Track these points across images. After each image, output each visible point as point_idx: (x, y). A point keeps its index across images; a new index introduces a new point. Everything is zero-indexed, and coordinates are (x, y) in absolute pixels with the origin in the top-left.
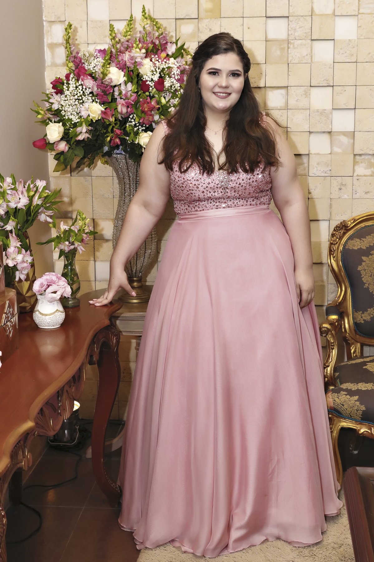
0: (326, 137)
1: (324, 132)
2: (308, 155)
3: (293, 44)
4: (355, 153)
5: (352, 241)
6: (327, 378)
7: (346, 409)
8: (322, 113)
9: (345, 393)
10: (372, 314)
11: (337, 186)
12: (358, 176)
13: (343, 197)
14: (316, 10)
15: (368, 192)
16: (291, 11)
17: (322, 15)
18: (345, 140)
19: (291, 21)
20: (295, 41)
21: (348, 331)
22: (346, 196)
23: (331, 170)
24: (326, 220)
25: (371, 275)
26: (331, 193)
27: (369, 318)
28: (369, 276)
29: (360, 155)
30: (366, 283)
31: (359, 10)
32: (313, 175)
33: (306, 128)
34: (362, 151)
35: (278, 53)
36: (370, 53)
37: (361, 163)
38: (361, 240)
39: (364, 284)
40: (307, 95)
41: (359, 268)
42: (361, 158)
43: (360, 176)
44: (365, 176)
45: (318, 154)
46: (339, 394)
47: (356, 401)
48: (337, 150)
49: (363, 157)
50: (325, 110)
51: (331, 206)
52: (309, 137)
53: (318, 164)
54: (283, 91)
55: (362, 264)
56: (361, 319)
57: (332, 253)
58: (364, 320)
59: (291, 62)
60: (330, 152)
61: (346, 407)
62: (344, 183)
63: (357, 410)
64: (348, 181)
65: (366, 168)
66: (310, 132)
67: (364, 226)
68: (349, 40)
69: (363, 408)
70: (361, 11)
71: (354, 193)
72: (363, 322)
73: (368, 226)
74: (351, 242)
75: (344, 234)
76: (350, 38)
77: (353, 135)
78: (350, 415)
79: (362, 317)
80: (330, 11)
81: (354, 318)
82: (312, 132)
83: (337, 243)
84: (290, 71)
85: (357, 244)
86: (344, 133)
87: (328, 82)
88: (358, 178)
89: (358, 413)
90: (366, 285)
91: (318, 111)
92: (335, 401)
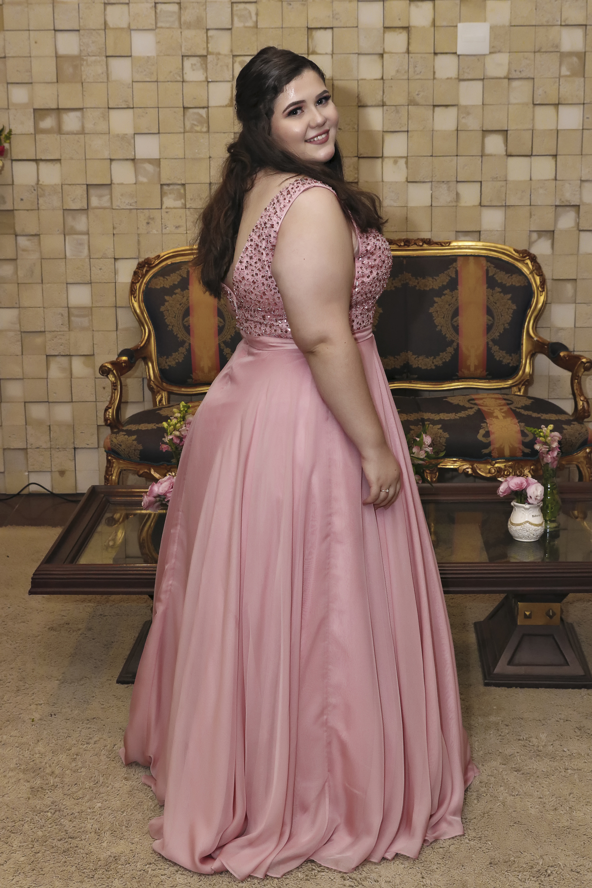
0: (129, 165)
1: (127, 160)
2: (110, 185)
3: (87, 60)
4: (162, 183)
5: (156, 280)
6: (109, 420)
7: (124, 449)
8: (123, 138)
9: (124, 433)
10: (177, 359)
11: (145, 220)
12: (167, 208)
13: (151, 233)
14: (111, 24)
15: (179, 227)
16: (81, 24)
17: (116, 29)
18: (149, 167)
19: (82, 36)
20: (89, 57)
21: (152, 378)
22: (155, 231)
23: (136, 202)
24: (135, 258)
25: (175, 316)
26: (138, 228)
27: (174, 363)
28: (172, 317)
29: (168, 185)
30: (169, 325)
31: (156, 23)
32: (117, 208)
33: (106, 155)
34: (170, 180)
35: (71, 70)
36: (171, 72)
37: (170, 193)
38: (164, 278)
39: (168, 326)
40: (106, 118)
41: (162, 309)
42: (169, 188)
43: (170, 208)
44: (175, 208)
45: (122, 184)
46: (117, 435)
47: (133, 440)
48: (142, 179)
49: (171, 187)
50: (127, 134)
51: (139, 242)
52: (111, 164)
53: (122, 195)
54: (78, 114)
55: (164, 304)
56: (166, 364)
57: (133, 293)
58: (169, 366)
59: (85, 80)
60: (134, 182)
61: (123, 447)
62: (152, 217)
63: (135, 450)
64: (156, 214)
65: (175, 200)
66: (111, 160)
67: (170, 263)
68: (148, 57)
69: (140, 447)
70: (159, 25)
71: (163, 228)
72: (168, 368)
73: (175, 263)
74: (154, 280)
75: (147, 272)
76: (148, 55)
77: (157, 162)
78: (129, 456)
79: (166, 362)
80: (125, 25)
81: (159, 364)
82: (114, 160)
83: (138, 282)
84: (85, 91)
85: (161, 283)
86: (150, 161)
87: (127, 103)
88: (167, 210)
89: (136, 453)
90: (170, 327)
91: (118, 135)
92: (112, 441)
